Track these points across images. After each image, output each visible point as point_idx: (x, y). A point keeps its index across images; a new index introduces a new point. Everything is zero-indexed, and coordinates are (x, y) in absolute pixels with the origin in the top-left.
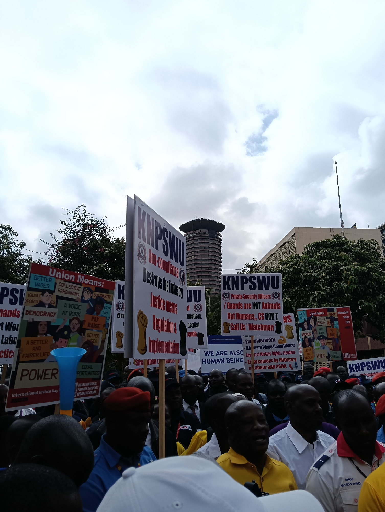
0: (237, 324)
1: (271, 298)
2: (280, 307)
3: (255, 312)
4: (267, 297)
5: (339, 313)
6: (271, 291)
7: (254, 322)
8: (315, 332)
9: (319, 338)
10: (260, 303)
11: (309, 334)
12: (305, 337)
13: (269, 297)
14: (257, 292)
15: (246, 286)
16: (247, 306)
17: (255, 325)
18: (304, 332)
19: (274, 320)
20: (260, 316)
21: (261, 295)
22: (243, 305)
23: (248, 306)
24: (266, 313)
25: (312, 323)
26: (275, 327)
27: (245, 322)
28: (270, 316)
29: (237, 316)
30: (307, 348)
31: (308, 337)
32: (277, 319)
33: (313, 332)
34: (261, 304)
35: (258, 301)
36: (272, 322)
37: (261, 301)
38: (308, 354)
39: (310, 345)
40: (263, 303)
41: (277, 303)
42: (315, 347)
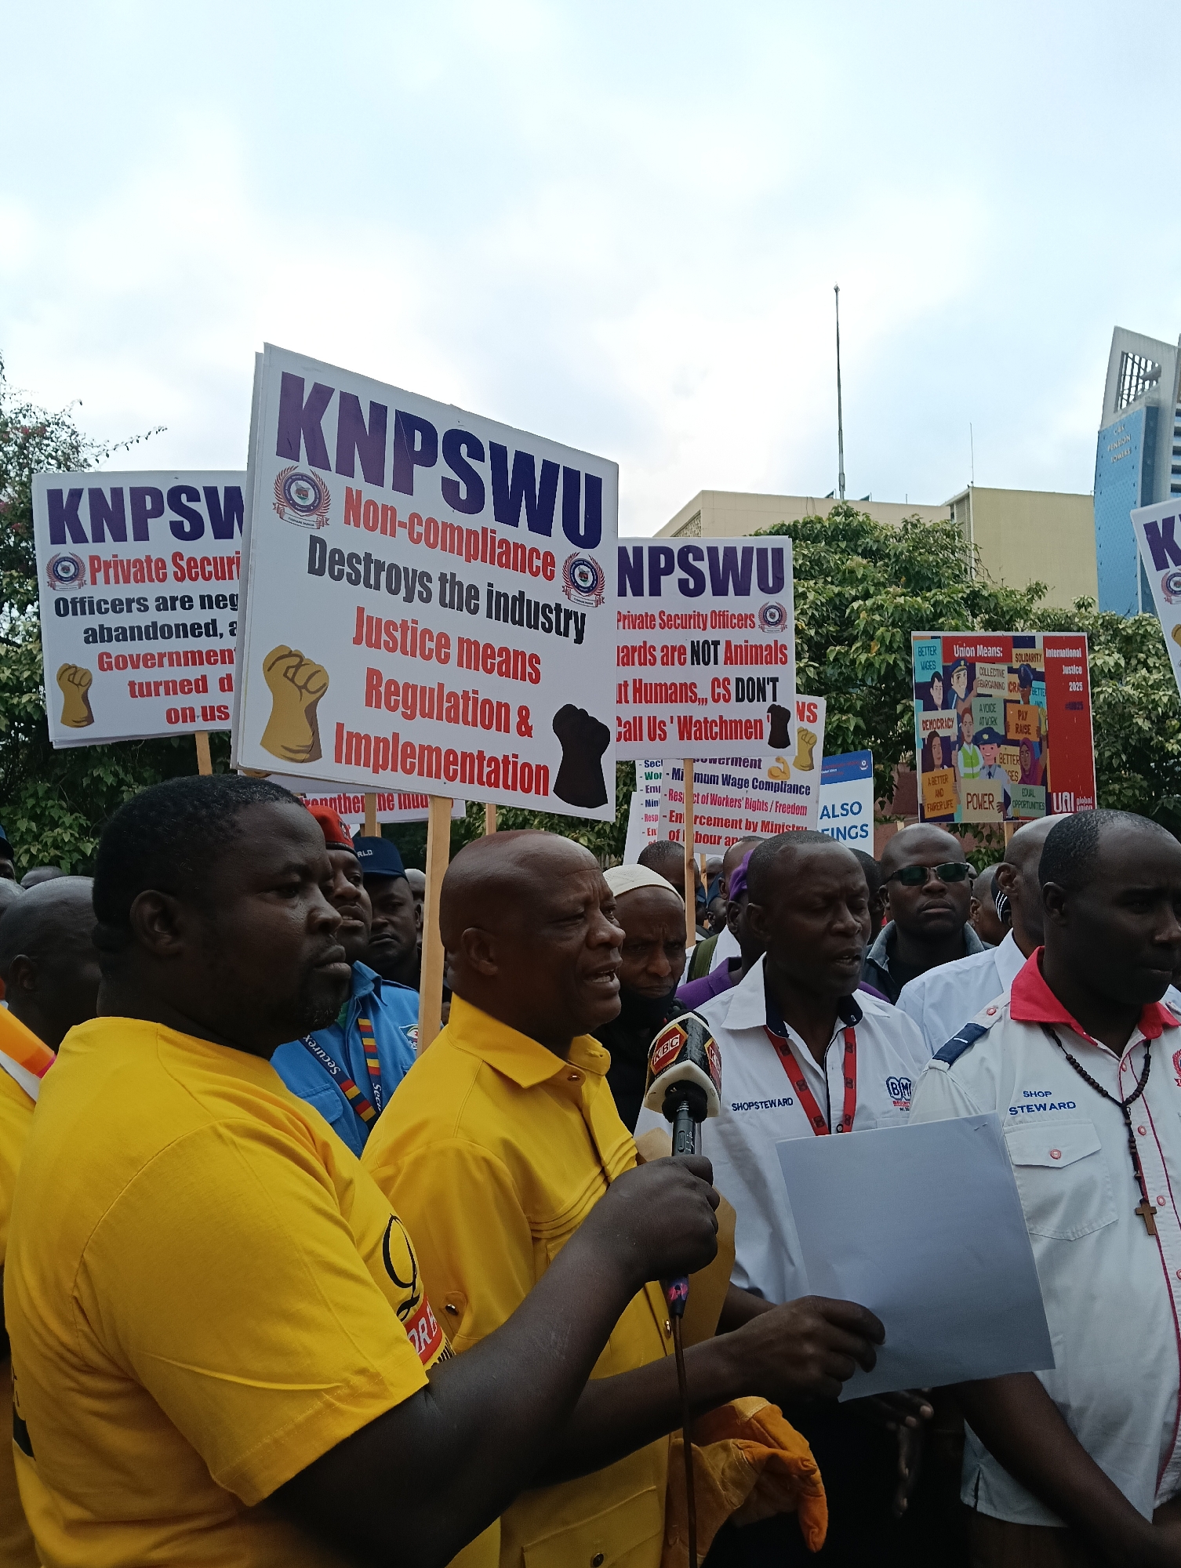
0: (635, 718)
1: (757, 626)
2: (785, 656)
3: (702, 676)
4: (744, 621)
5: (1052, 653)
6: (756, 601)
7: (697, 712)
8: (967, 717)
9: (977, 740)
10: (716, 643)
11: (945, 723)
12: (933, 735)
13: (749, 622)
14: (707, 602)
15: (669, 583)
16: (672, 654)
17: (698, 721)
18: (931, 715)
19: (764, 700)
20: (717, 690)
21: (723, 614)
22: (658, 649)
23: (676, 654)
24: (738, 680)
25: (959, 684)
26: (767, 728)
27: (665, 711)
28: (751, 690)
29: (636, 690)
30: (937, 772)
31: (942, 733)
32: (775, 700)
33: (960, 719)
34: (721, 649)
35: (711, 635)
36: (758, 711)
37: (721, 635)
38: (939, 793)
39: (948, 761)
40: (728, 643)
41: (776, 642)
42: (962, 769)
